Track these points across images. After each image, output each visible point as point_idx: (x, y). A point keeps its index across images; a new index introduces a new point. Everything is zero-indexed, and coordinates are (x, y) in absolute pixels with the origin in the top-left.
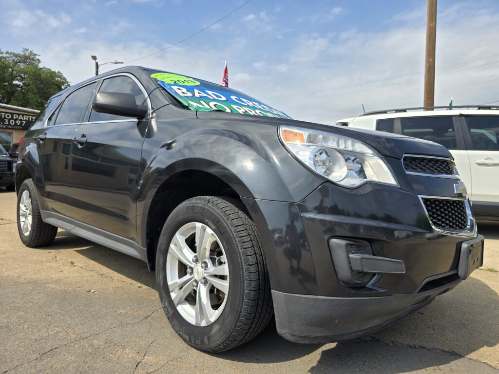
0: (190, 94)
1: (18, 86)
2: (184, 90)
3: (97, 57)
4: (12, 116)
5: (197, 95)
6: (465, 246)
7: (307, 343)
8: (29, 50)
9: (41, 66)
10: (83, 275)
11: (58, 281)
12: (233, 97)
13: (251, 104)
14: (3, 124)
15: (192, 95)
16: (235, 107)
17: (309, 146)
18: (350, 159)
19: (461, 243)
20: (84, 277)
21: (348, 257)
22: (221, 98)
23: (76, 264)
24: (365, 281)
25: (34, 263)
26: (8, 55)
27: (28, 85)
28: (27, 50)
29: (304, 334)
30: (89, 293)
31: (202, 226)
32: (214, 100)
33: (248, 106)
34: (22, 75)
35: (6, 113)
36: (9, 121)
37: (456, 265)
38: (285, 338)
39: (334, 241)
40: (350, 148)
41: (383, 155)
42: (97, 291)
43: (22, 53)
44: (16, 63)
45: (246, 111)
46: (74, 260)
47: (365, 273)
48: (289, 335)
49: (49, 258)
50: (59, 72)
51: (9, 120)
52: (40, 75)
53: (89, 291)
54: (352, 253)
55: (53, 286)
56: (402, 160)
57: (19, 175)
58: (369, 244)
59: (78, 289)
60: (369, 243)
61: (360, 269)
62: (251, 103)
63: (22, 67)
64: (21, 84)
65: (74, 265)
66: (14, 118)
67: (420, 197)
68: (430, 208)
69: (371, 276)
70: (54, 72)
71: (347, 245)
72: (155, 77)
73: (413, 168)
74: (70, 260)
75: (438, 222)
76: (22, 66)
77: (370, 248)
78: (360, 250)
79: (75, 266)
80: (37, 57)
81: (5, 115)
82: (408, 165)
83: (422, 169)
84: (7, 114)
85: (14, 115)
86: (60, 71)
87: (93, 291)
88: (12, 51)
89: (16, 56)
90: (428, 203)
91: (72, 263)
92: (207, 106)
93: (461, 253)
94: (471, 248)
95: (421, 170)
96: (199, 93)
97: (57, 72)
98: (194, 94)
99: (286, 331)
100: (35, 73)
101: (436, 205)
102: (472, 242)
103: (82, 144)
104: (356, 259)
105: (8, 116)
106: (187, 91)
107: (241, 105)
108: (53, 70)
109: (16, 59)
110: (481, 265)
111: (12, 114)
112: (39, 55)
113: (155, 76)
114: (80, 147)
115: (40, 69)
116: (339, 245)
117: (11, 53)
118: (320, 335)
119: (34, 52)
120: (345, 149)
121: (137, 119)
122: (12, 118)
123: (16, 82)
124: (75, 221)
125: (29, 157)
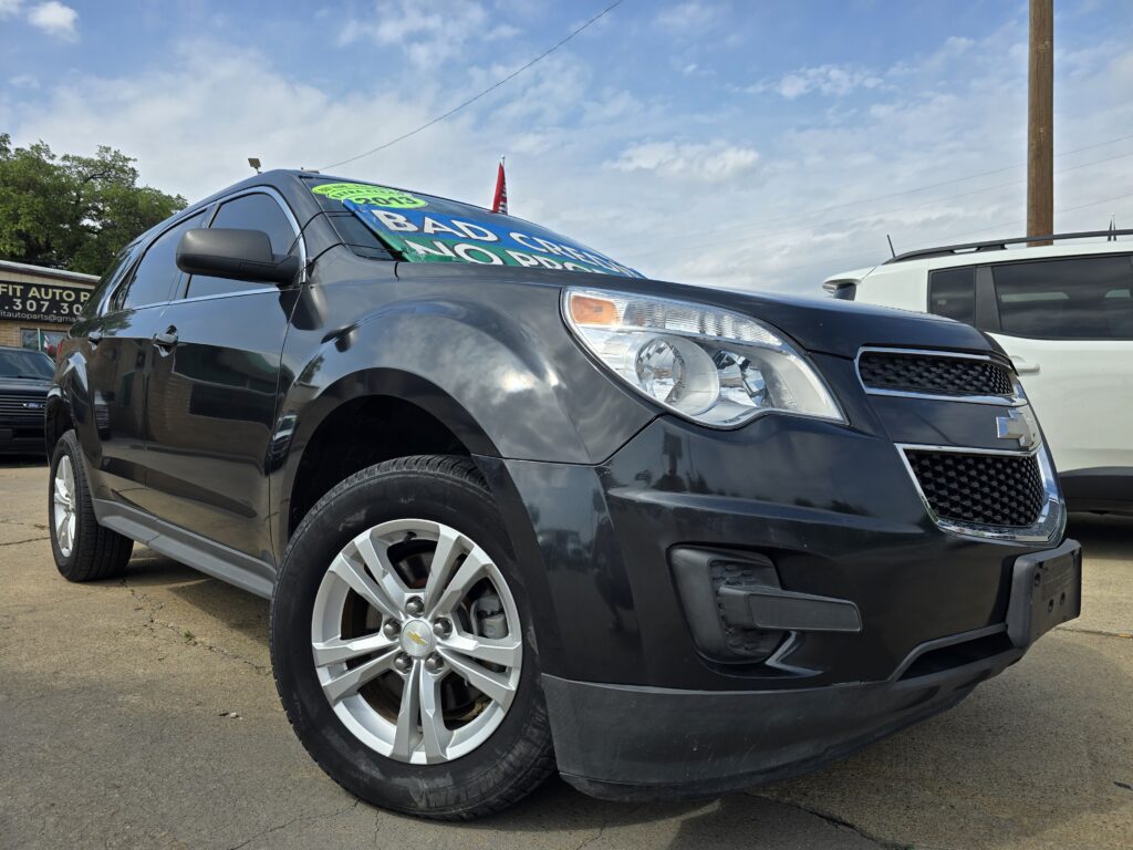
0: (411, 228)
1: (89, 229)
2: (401, 219)
3: (261, 161)
4: (78, 297)
5: (429, 228)
6: (1021, 565)
7: (627, 799)
8: (113, 150)
9: (139, 184)
10: (212, 669)
11: (148, 687)
12: (515, 236)
13: (557, 250)
14: (57, 314)
15: (416, 229)
16: (514, 255)
17: (630, 332)
18: (733, 362)
19: (1014, 558)
20: (214, 674)
21: (717, 593)
22: (486, 235)
23: (198, 639)
24: (762, 650)
25: (98, 636)
26: (68, 164)
27: (113, 226)
28: (107, 150)
29: (619, 779)
30: (224, 719)
31: (459, 538)
32: (468, 240)
33: (549, 254)
34: (100, 206)
35: (65, 289)
36: (70, 307)
37: (1000, 612)
38: (578, 789)
39: (683, 554)
40: (729, 335)
41: (808, 350)
42: (244, 714)
43: (96, 158)
44: (87, 180)
45: (540, 264)
46: (193, 629)
47: (763, 633)
48: (584, 781)
49: (135, 623)
50: (179, 197)
51: (71, 305)
52: (136, 204)
53: (224, 715)
54: (728, 583)
55: (134, 699)
56: (856, 361)
57: (53, 422)
58: (771, 563)
59: (197, 709)
60: (772, 560)
61: (745, 621)
62: (557, 248)
63: (99, 188)
64: (98, 225)
65: (192, 642)
66: (82, 299)
67: (900, 448)
68: (928, 475)
69: (778, 640)
70: (170, 197)
71: (712, 564)
72: (320, 192)
73: (888, 381)
74: (184, 629)
75: (954, 510)
76: (98, 185)
77: (772, 572)
78: (749, 576)
79: (196, 643)
80: (131, 164)
81: (61, 294)
82: (874, 374)
83: (912, 382)
84: (66, 292)
85: (82, 294)
86: (182, 195)
87: (234, 714)
88: (77, 154)
89: (87, 163)
90: (926, 463)
91: (189, 636)
92: (448, 253)
93: (1014, 583)
94: (1039, 571)
95: (908, 384)
96: (434, 225)
97: (174, 196)
98: (421, 228)
99: (577, 772)
100: (124, 198)
101: (947, 468)
102: (1041, 557)
103: (167, 347)
104: (735, 597)
105: (69, 296)
106: (408, 221)
107: (531, 252)
108: (165, 193)
109: (86, 171)
110: (1077, 613)
111: (77, 291)
112: (135, 160)
113: (322, 190)
114: (164, 354)
115: (139, 190)
116: (693, 565)
117: (74, 158)
118: (657, 781)
119: (122, 153)
120: (719, 338)
121: (278, 286)
122: (77, 300)
123: (86, 222)
124: (159, 521)
125: (73, 379)
